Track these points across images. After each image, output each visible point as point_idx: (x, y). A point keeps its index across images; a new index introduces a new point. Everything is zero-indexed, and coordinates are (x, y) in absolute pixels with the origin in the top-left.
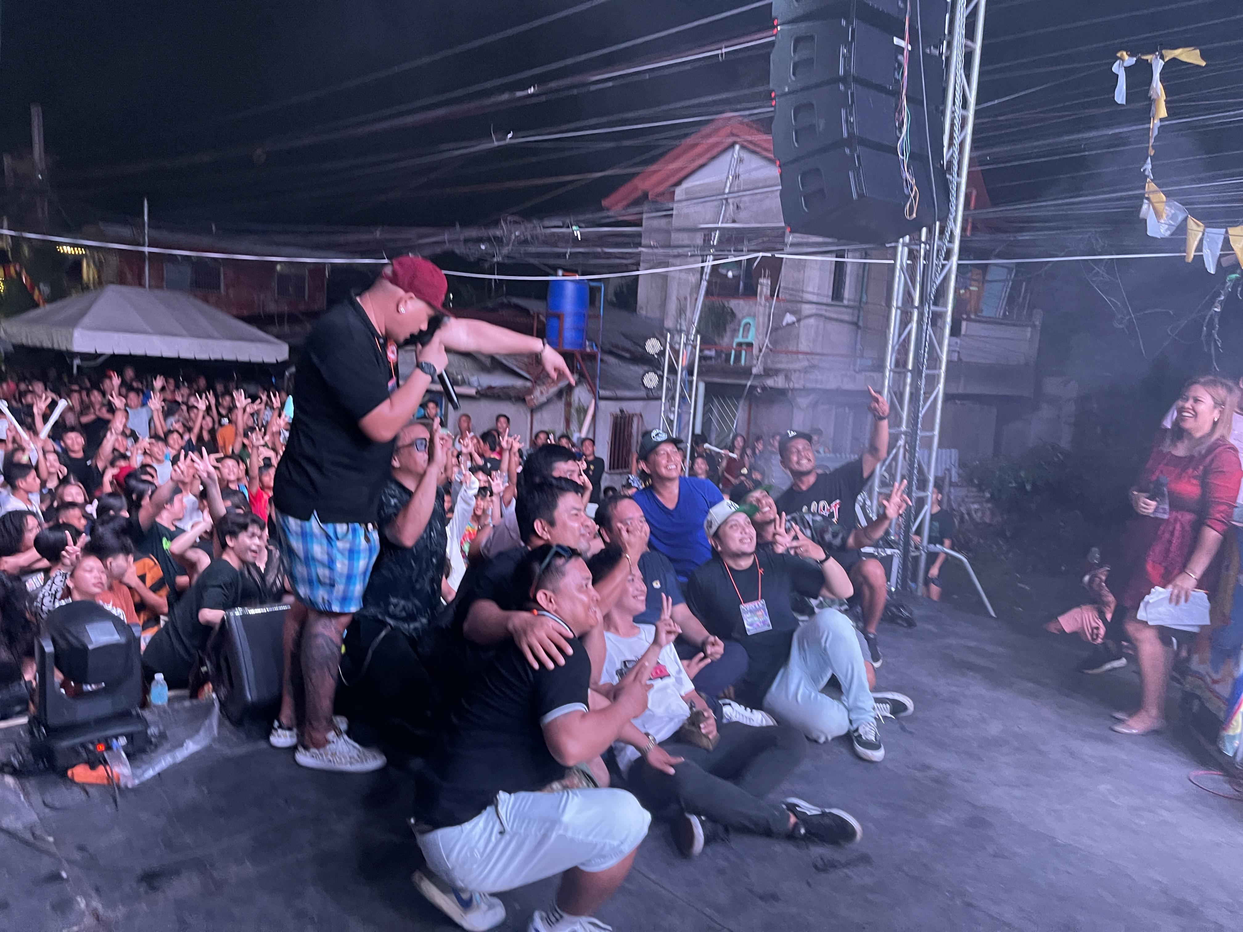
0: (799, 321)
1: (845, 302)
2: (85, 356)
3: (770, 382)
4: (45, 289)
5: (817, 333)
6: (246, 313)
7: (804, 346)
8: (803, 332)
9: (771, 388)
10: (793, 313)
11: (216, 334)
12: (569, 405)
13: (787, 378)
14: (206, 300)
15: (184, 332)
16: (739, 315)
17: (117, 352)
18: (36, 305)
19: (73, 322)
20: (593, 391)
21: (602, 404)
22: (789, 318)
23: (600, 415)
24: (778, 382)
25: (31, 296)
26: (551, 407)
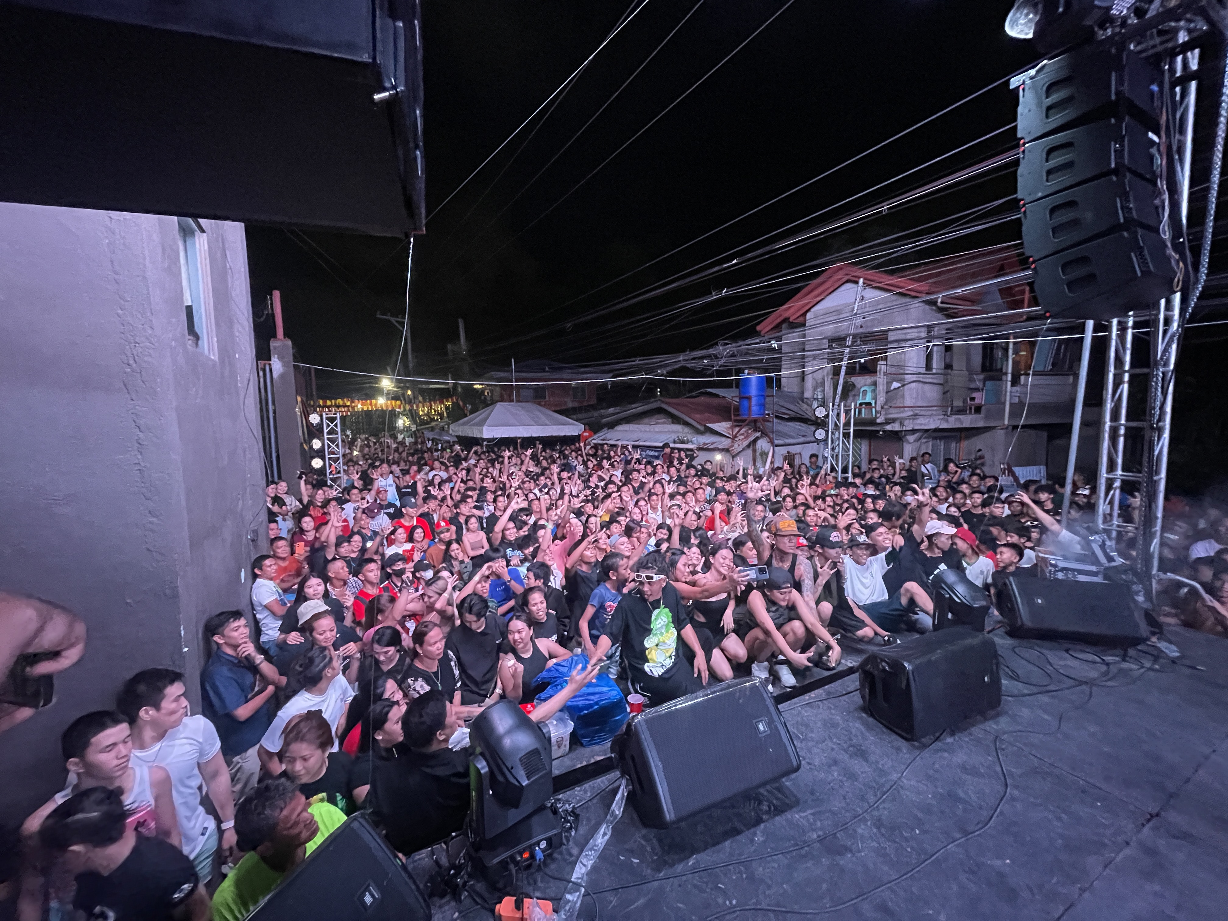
0: (903, 386)
1: (934, 371)
2: (489, 440)
3: (889, 428)
4: (469, 407)
5: (917, 393)
6: (558, 409)
7: (908, 402)
8: (907, 394)
9: (890, 431)
10: (898, 381)
11: (548, 423)
12: (754, 451)
13: (902, 424)
14: (540, 404)
15: (532, 423)
16: (858, 386)
17: (503, 436)
18: (466, 416)
19: (482, 423)
20: (771, 442)
21: (777, 448)
22: (895, 385)
23: (776, 455)
24: (896, 427)
25: (463, 410)
26: (744, 453)
